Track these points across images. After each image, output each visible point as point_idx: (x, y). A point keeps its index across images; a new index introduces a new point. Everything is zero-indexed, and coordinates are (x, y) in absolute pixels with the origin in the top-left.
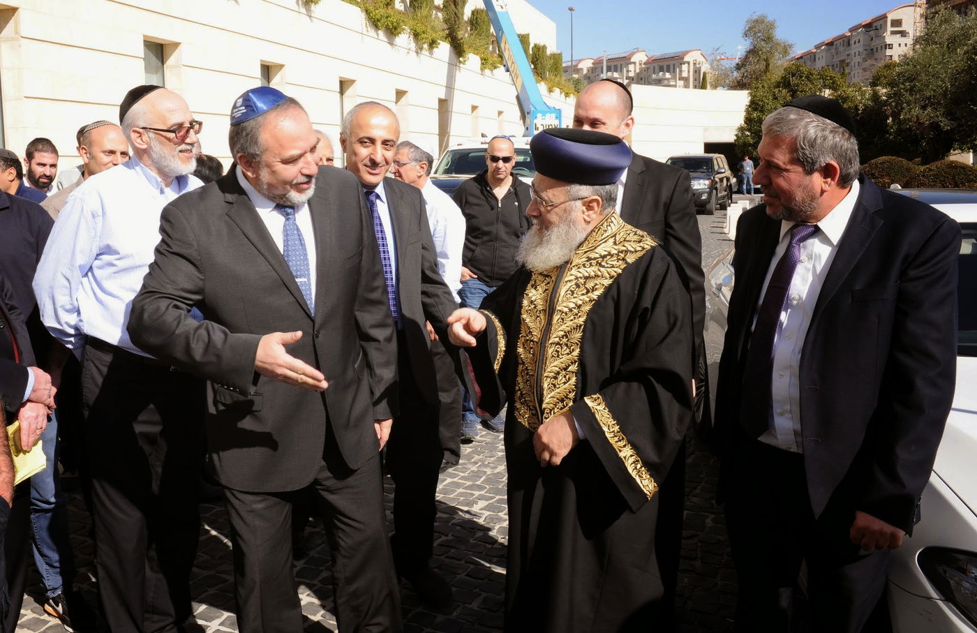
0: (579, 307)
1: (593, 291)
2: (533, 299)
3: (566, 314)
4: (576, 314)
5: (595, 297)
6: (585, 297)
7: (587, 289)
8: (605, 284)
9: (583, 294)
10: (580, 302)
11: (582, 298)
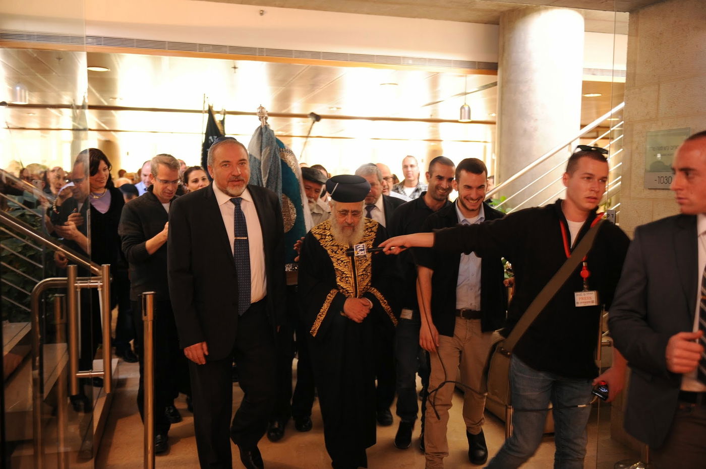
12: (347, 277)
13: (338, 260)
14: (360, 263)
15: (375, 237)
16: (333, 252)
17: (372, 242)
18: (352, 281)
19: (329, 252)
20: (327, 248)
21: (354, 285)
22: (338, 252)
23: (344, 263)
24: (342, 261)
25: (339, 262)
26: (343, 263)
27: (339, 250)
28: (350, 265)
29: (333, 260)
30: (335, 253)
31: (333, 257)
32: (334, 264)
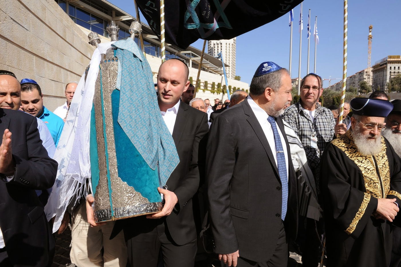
0: (384, 164)
1: (384, 157)
2: (365, 166)
3: (382, 168)
4: (385, 167)
5: (387, 159)
6: (383, 160)
7: (381, 157)
8: (384, 153)
9: (382, 159)
10: (383, 162)
11: (382, 160)
12: (375, 183)
13: (365, 168)
14: (382, 170)
15: (386, 147)
16: (359, 162)
17: (385, 152)
18: (379, 186)
19: (356, 162)
20: (353, 159)
21: (381, 190)
22: (363, 162)
23: (371, 171)
24: (369, 170)
25: (367, 170)
26: (369, 171)
27: (364, 160)
28: (375, 172)
29: (361, 169)
30: (361, 162)
31: (360, 166)
32: (363, 172)
